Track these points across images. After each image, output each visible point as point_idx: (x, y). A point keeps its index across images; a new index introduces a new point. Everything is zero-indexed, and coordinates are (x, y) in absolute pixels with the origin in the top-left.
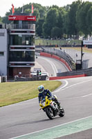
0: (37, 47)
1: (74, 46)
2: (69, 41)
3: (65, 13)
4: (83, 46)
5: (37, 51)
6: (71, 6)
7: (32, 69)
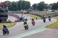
0: (9, 13)
1: (20, 13)
2: (18, 11)
3: (17, 3)
4: (22, 13)
5: (9, 15)
6: (19, 2)
7: (7, 20)
